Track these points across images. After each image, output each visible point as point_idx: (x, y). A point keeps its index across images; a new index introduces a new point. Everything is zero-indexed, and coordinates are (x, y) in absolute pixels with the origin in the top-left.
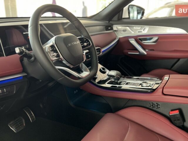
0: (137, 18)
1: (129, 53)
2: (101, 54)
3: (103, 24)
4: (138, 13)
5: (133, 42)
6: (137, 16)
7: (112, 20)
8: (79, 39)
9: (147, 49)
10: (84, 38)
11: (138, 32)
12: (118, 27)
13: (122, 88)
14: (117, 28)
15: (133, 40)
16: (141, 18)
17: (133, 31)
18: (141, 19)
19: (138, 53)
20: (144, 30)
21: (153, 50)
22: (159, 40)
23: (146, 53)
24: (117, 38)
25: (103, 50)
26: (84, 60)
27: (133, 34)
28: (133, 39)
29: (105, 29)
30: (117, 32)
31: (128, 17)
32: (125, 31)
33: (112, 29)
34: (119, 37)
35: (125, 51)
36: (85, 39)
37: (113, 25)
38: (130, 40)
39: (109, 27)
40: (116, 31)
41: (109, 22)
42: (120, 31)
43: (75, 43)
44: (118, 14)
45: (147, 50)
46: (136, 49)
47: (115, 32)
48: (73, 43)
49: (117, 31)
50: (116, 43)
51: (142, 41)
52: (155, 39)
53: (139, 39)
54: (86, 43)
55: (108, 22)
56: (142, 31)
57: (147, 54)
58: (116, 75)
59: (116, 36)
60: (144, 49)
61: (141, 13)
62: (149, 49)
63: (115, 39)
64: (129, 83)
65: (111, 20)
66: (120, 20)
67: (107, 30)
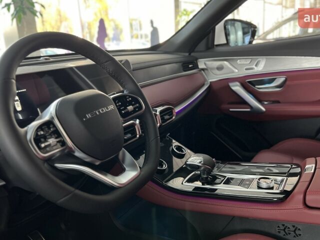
0: (244, 42)
1: (231, 110)
2: (174, 118)
3: (178, 60)
4: (244, 33)
5: (237, 88)
6: (244, 39)
7: (196, 50)
8: (114, 99)
9: (266, 101)
10: (127, 96)
11: (246, 69)
12: (207, 63)
13: (216, 192)
14: (205, 64)
15: (237, 85)
16: (250, 42)
17: (236, 69)
18: (250, 45)
19: (249, 110)
20: (256, 66)
21: (278, 102)
22: (287, 83)
23: (264, 109)
24: (206, 83)
25: (177, 110)
26: (138, 136)
27: (237, 72)
28: (238, 83)
29: (182, 68)
30: (206, 71)
31: (225, 42)
32: (220, 68)
33: (196, 66)
34: (210, 81)
35: (224, 106)
36: (130, 97)
37: (197, 59)
38: (231, 84)
39: (189, 64)
40: (203, 69)
41: (190, 54)
42: (212, 69)
43: (102, 110)
44: (206, 38)
45: (266, 103)
46: (244, 102)
47: (203, 72)
48: (99, 112)
49: (206, 69)
50: (205, 93)
51: (254, 86)
52: (280, 80)
53: (250, 82)
54: (133, 105)
55: (187, 54)
56: (254, 66)
57: (266, 111)
58: (204, 164)
59: (205, 80)
60: (260, 101)
61: (250, 33)
62: (270, 101)
63: (203, 85)
64: (232, 179)
65: (193, 51)
66: (211, 49)
67: (185, 71)
